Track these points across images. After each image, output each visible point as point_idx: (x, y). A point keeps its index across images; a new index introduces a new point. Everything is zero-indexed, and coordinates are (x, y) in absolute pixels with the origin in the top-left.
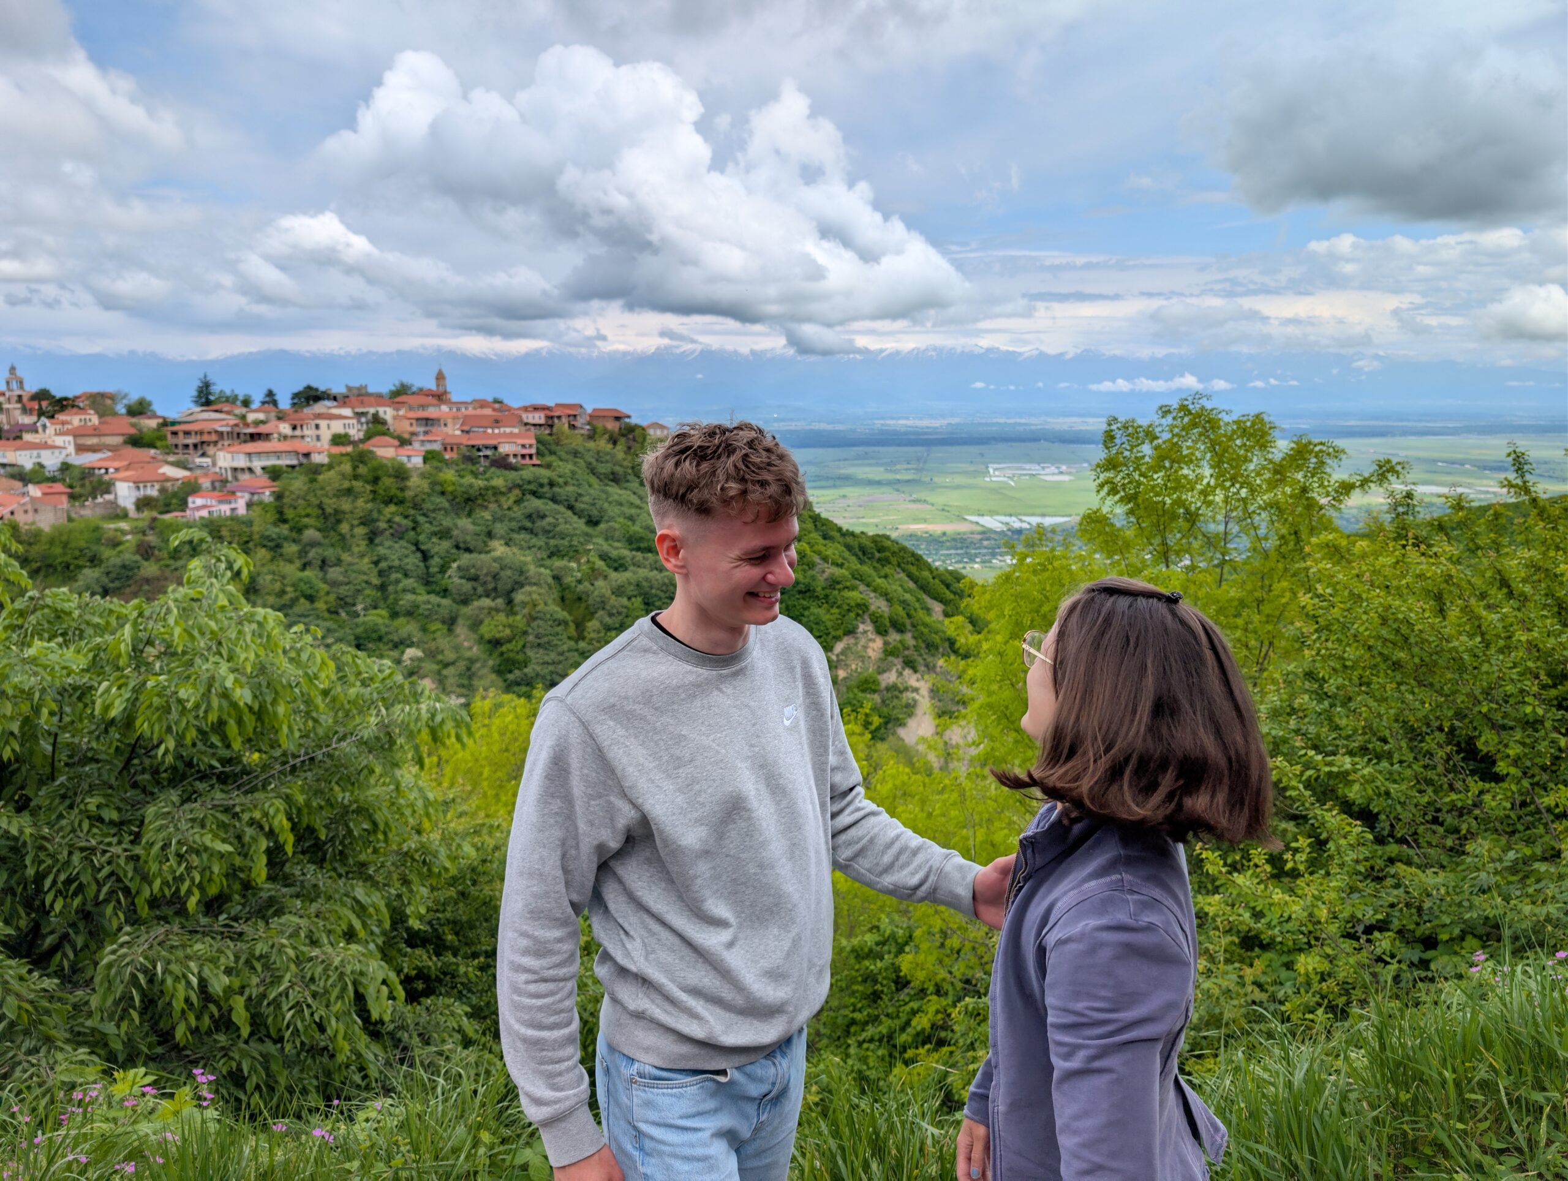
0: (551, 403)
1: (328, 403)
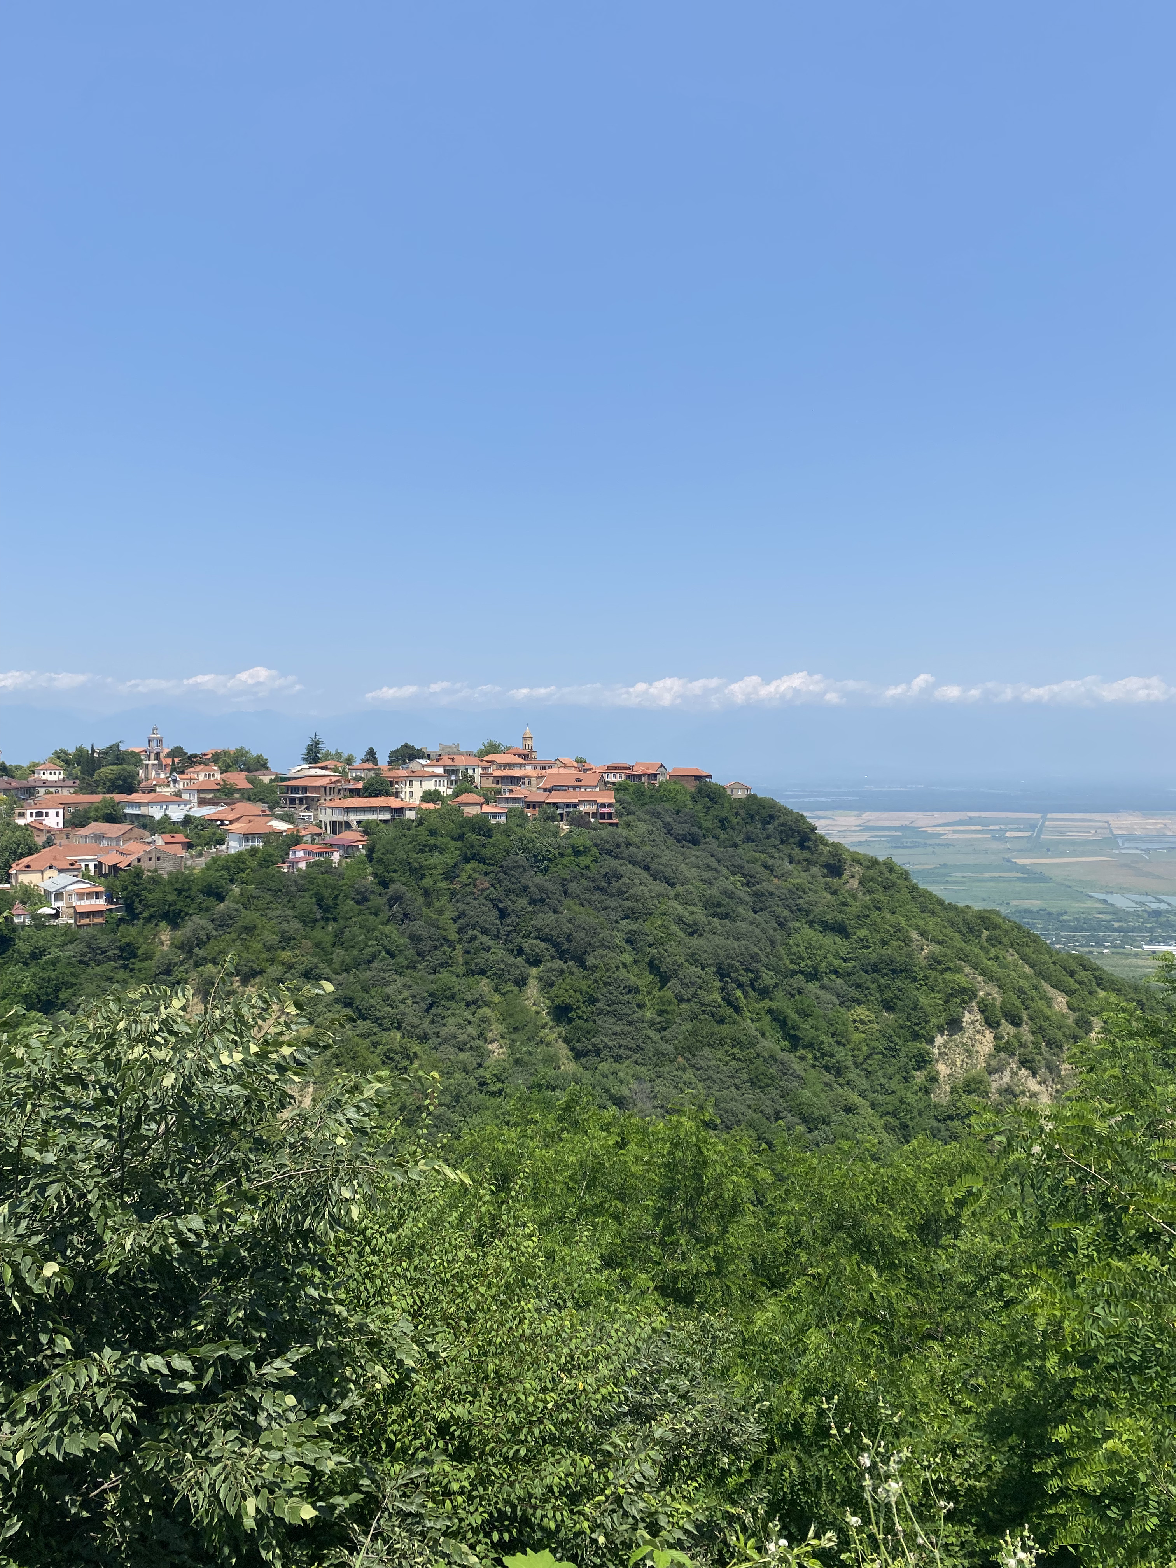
0: (632, 763)
1: (423, 762)
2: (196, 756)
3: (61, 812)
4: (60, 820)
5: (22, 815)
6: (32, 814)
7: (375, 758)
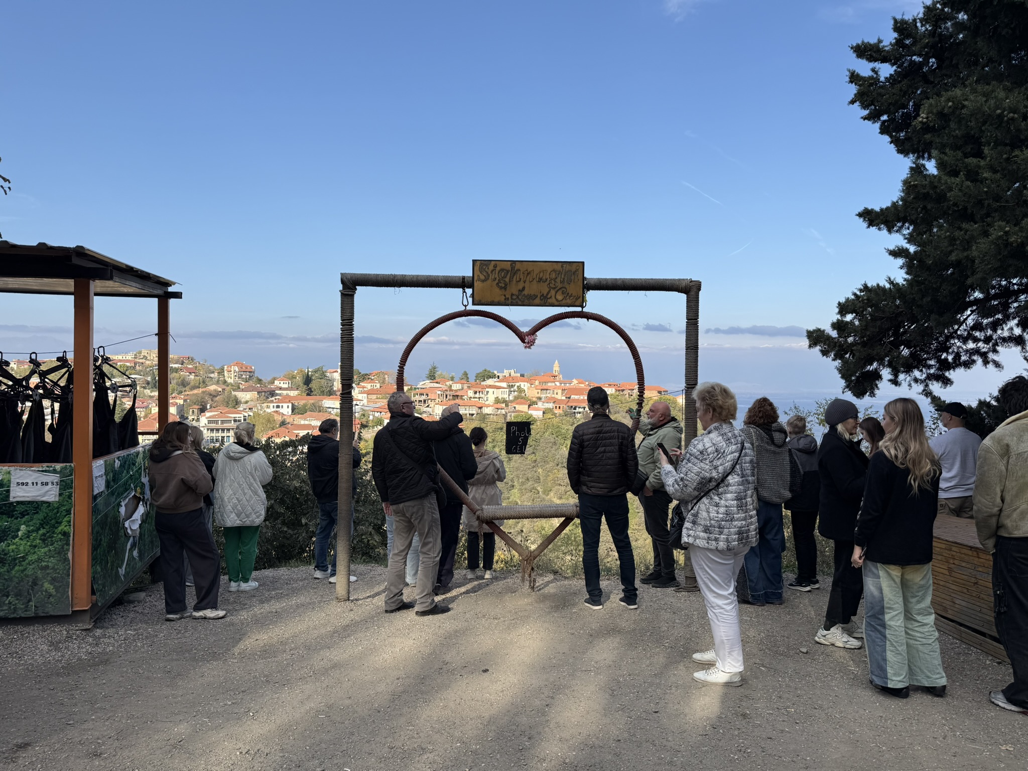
1: (496, 379)
2: (367, 375)
3: (290, 405)
4: (290, 410)
5: (268, 407)
6: (274, 406)
7: (468, 378)
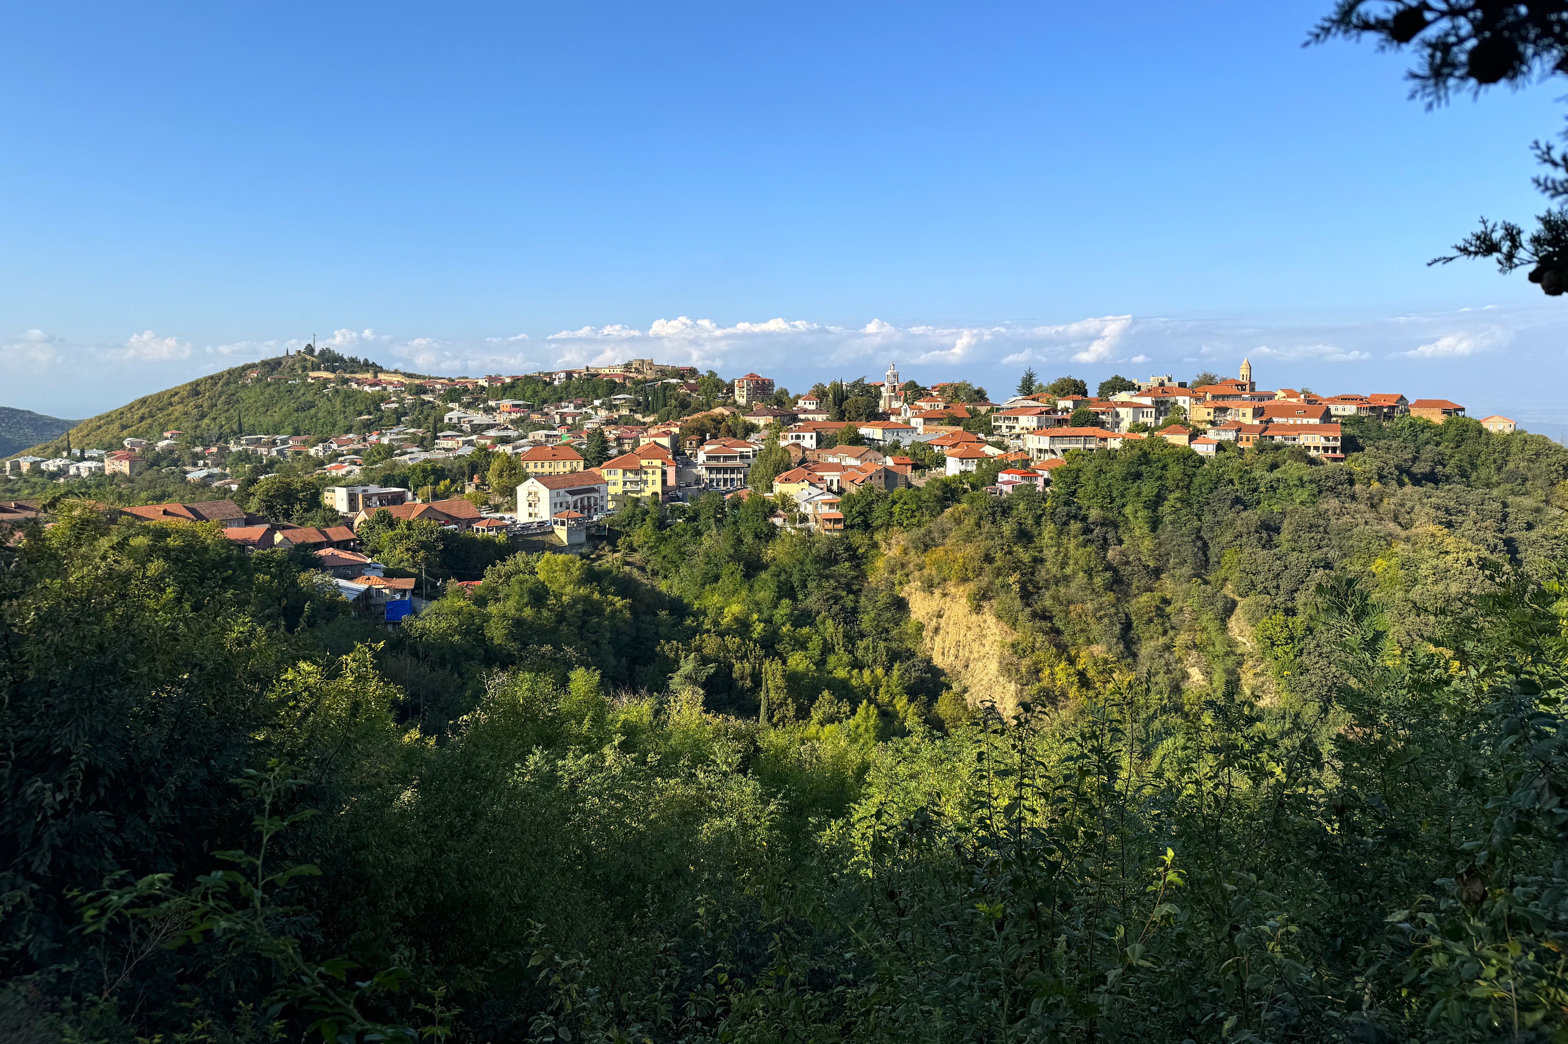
0: (1366, 394)
1: (1134, 393)
2: (925, 388)
3: (814, 435)
4: (814, 442)
5: (785, 438)
6: (792, 437)
